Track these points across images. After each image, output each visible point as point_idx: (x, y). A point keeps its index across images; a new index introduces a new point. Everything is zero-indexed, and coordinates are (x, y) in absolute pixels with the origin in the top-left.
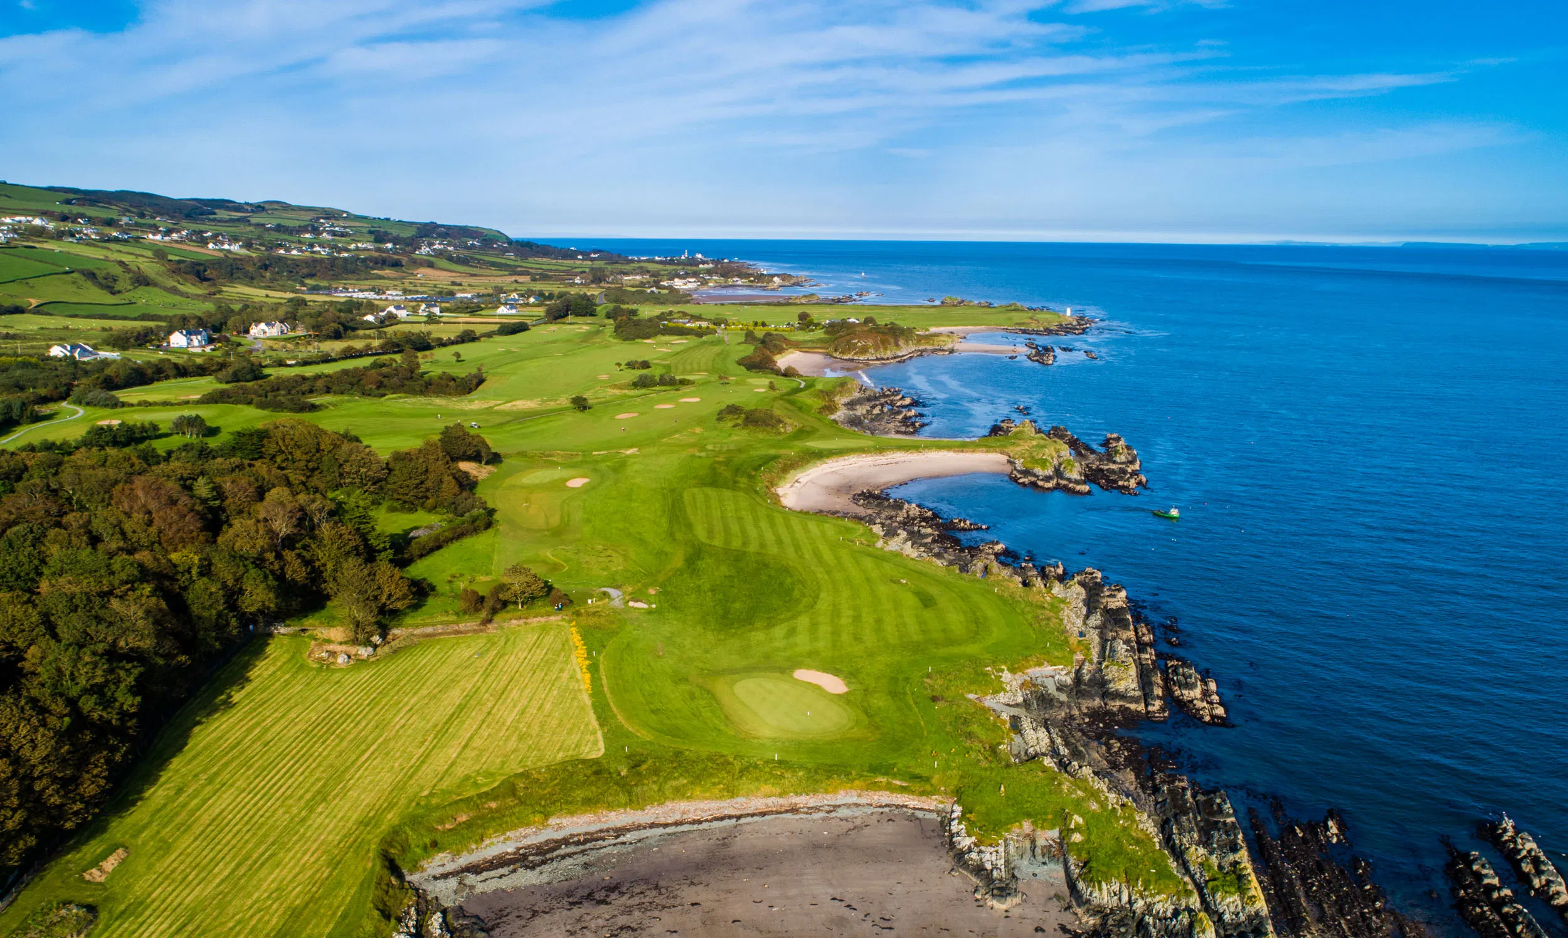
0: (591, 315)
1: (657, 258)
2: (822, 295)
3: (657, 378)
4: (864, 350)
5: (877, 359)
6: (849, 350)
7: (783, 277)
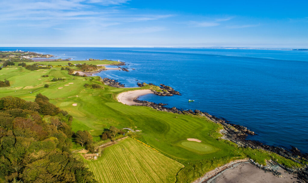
0: (14, 65)
1: (10, 51)
2: (62, 59)
3: (57, 79)
4: (91, 70)
5: (95, 72)
6: (88, 70)
7: (49, 55)
